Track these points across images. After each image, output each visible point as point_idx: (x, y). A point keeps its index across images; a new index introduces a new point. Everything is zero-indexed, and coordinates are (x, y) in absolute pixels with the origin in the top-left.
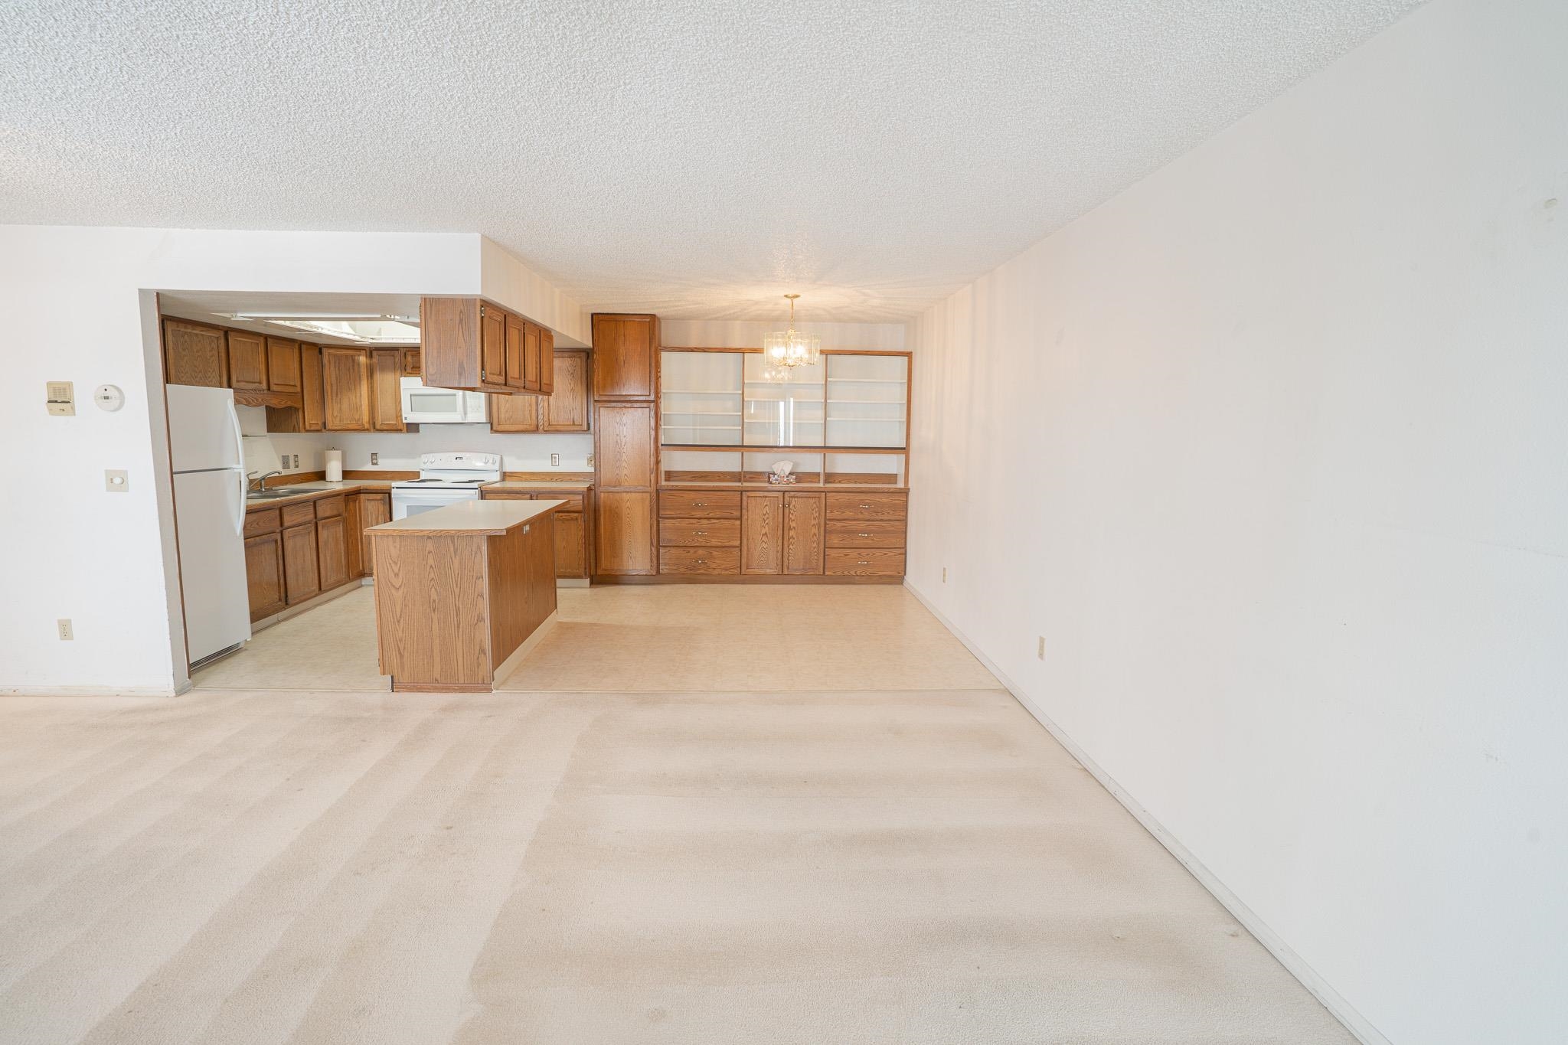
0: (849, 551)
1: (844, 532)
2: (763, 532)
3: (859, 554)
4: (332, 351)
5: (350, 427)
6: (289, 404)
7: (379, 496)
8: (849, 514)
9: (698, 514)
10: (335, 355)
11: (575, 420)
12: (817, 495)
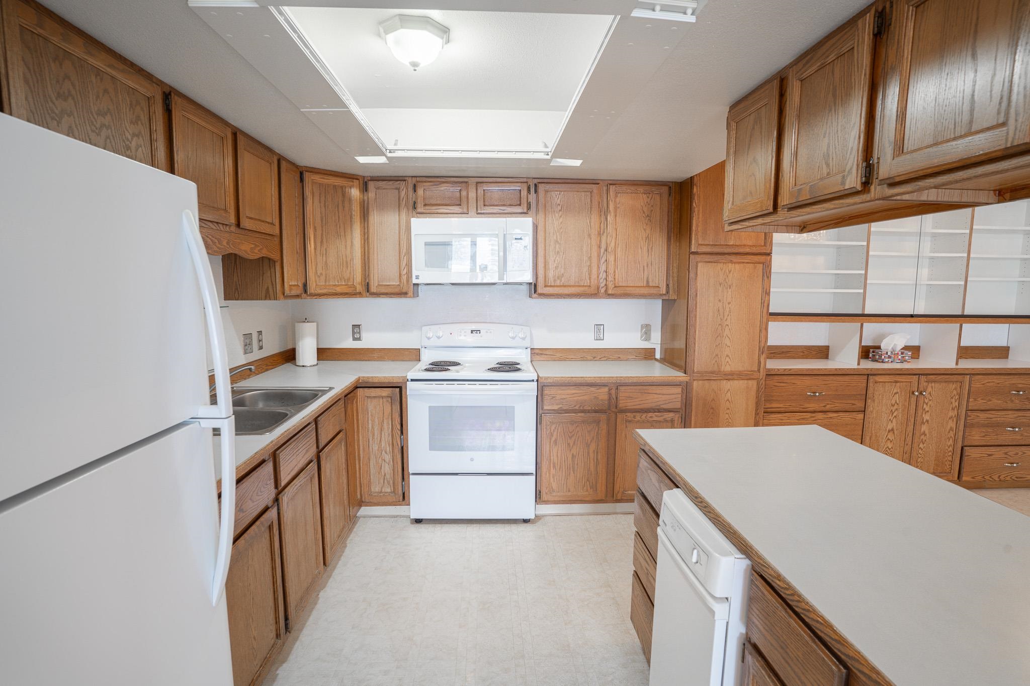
0: (993, 449)
1: (987, 426)
2: (890, 427)
3: (1006, 453)
4: (317, 178)
5: (339, 290)
6: (265, 253)
7: (386, 392)
8: (996, 402)
9: (812, 406)
10: (320, 185)
11: (650, 280)
12: (960, 377)
